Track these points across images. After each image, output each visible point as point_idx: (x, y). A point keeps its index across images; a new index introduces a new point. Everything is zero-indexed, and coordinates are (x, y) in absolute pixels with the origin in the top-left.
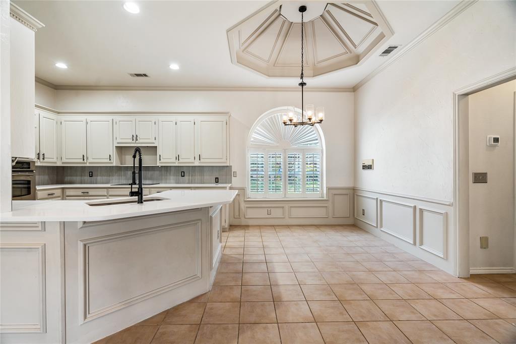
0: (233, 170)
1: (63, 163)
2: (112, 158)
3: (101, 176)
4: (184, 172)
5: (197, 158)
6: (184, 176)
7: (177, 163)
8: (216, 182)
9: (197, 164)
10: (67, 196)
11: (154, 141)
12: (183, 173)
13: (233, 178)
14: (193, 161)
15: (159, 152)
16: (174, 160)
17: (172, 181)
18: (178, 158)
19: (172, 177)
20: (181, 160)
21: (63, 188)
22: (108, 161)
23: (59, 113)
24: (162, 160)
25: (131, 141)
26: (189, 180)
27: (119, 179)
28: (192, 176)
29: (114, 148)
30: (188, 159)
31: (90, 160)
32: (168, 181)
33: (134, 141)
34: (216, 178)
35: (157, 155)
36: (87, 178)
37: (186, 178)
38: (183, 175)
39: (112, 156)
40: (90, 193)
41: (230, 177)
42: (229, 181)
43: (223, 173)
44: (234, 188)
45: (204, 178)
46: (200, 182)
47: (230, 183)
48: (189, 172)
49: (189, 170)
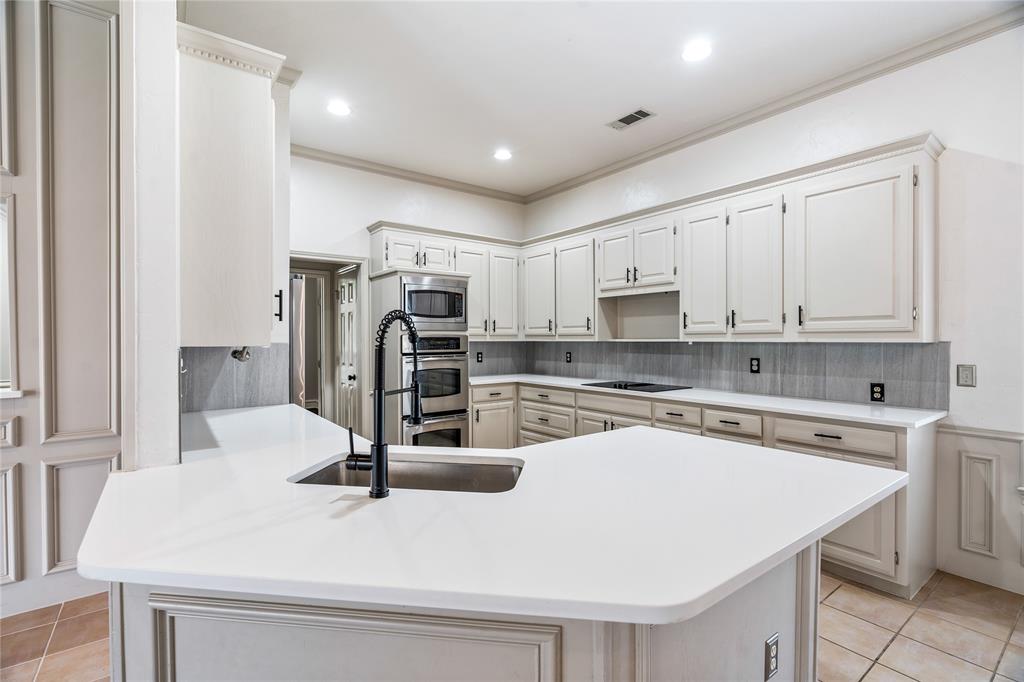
0: (956, 358)
1: (527, 336)
2: (591, 325)
3: (583, 362)
4: (758, 360)
5: (793, 317)
6: (758, 371)
7: (729, 335)
8: (873, 399)
9: (792, 335)
10: (523, 399)
11: (671, 278)
12: (755, 363)
13: (956, 393)
14: (778, 326)
15: (685, 305)
16: (721, 326)
17: (725, 383)
18: (732, 320)
19: (724, 373)
20: (740, 326)
21: (518, 384)
22: (584, 330)
23: (521, 245)
24: (691, 327)
25: (623, 283)
26: (774, 382)
27: (612, 371)
28: (783, 372)
29: (597, 300)
30: (762, 323)
31: (561, 330)
32: (714, 383)
33: (631, 283)
34: (873, 386)
35: (678, 313)
36: (563, 364)
37: (765, 376)
38: (755, 368)
39: (592, 320)
40: (552, 399)
41: (938, 384)
42: (937, 399)
43: (906, 367)
44: (960, 428)
45: (825, 381)
46: (811, 393)
47: (937, 407)
48: (775, 359)
49: (775, 355)
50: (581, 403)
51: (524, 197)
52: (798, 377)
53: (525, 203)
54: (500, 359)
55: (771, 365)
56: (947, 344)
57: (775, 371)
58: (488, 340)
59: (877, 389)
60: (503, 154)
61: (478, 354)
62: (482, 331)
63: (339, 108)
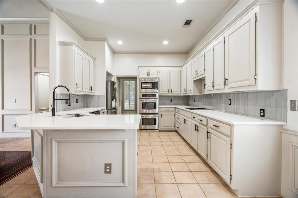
0: (290, 97)
1: (183, 94)
2: (191, 90)
3: (197, 102)
6: (231, 104)
7: (214, 91)
8: (261, 116)
11: (204, 72)
12: (230, 101)
13: (290, 113)
14: (223, 86)
17: (223, 109)
19: (223, 105)
21: (175, 108)
23: (182, 67)
26: (234, 108)
28: (237, 104)
29: (193, 81)
31: (187, 92)
33: (197, 75)
36: (193, 102)
37: (232, 106)
39: (191, 88)
40: (179, 112)
41: (283, 109)
42: (282, 117)
43: (271, 101)
44: (290, 131)
45: (247, 107)
46: (244, 113)
47: (282, 120)
48: (235, 99)
49: (235, 97)
50: (183, 114)
51: (186, 52)
52: (240, 106)
53: (187, 54)
54: (178, 101)
55: (234, 101)
56: (287, 90)
57: (234, 104)
58: (170, 95)
59: (262, 111)
60: (166, 43)
61: (170, 99)
62: (168, 93)
63: (120, 42)
